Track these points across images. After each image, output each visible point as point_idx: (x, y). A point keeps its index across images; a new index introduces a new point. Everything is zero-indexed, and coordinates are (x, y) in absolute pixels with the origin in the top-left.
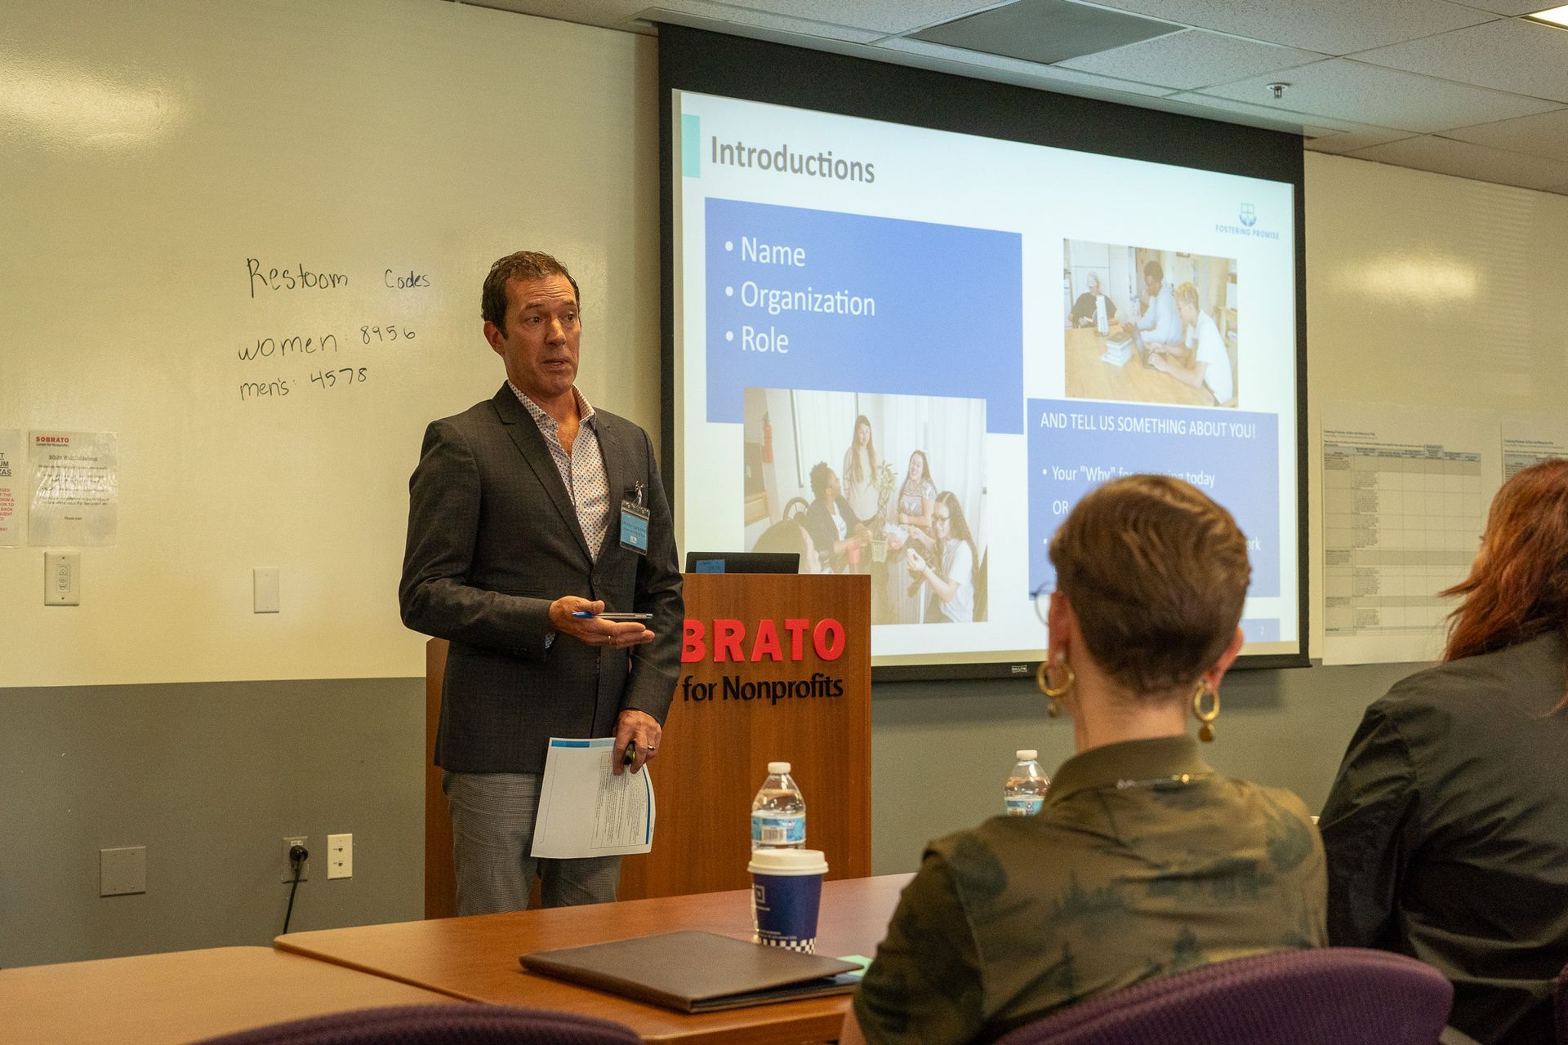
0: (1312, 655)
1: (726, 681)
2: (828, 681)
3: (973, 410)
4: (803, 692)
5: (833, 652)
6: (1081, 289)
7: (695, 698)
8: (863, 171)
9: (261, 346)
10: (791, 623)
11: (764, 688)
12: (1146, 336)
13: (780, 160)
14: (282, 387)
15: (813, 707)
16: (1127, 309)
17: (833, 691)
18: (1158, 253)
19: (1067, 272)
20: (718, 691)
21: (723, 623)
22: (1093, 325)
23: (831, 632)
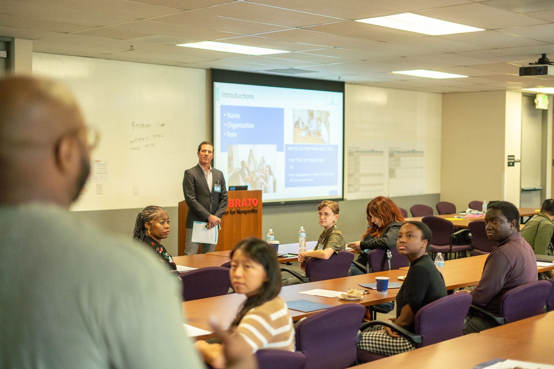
0: (345, 197)
1: (237, 211)
2: (255, 210)
3: (274, 147)
4: (250, 212)
5: (255, 205)
6: (296, 119)
7: (232, 214)
8: (251, 97)
9: (135, 140)
10: (248, 199)
11: (244, 212)
12: (310, 129)
13: (235, 96)
14: (138, 148)
15: (252, 215)
16: (306, 123)
17: (256, 212)
18: (313, 111)
19: (294, 116)
20: (236, 212)
21: (237, 200)
22: (299, 127)
23: (255, 201)
